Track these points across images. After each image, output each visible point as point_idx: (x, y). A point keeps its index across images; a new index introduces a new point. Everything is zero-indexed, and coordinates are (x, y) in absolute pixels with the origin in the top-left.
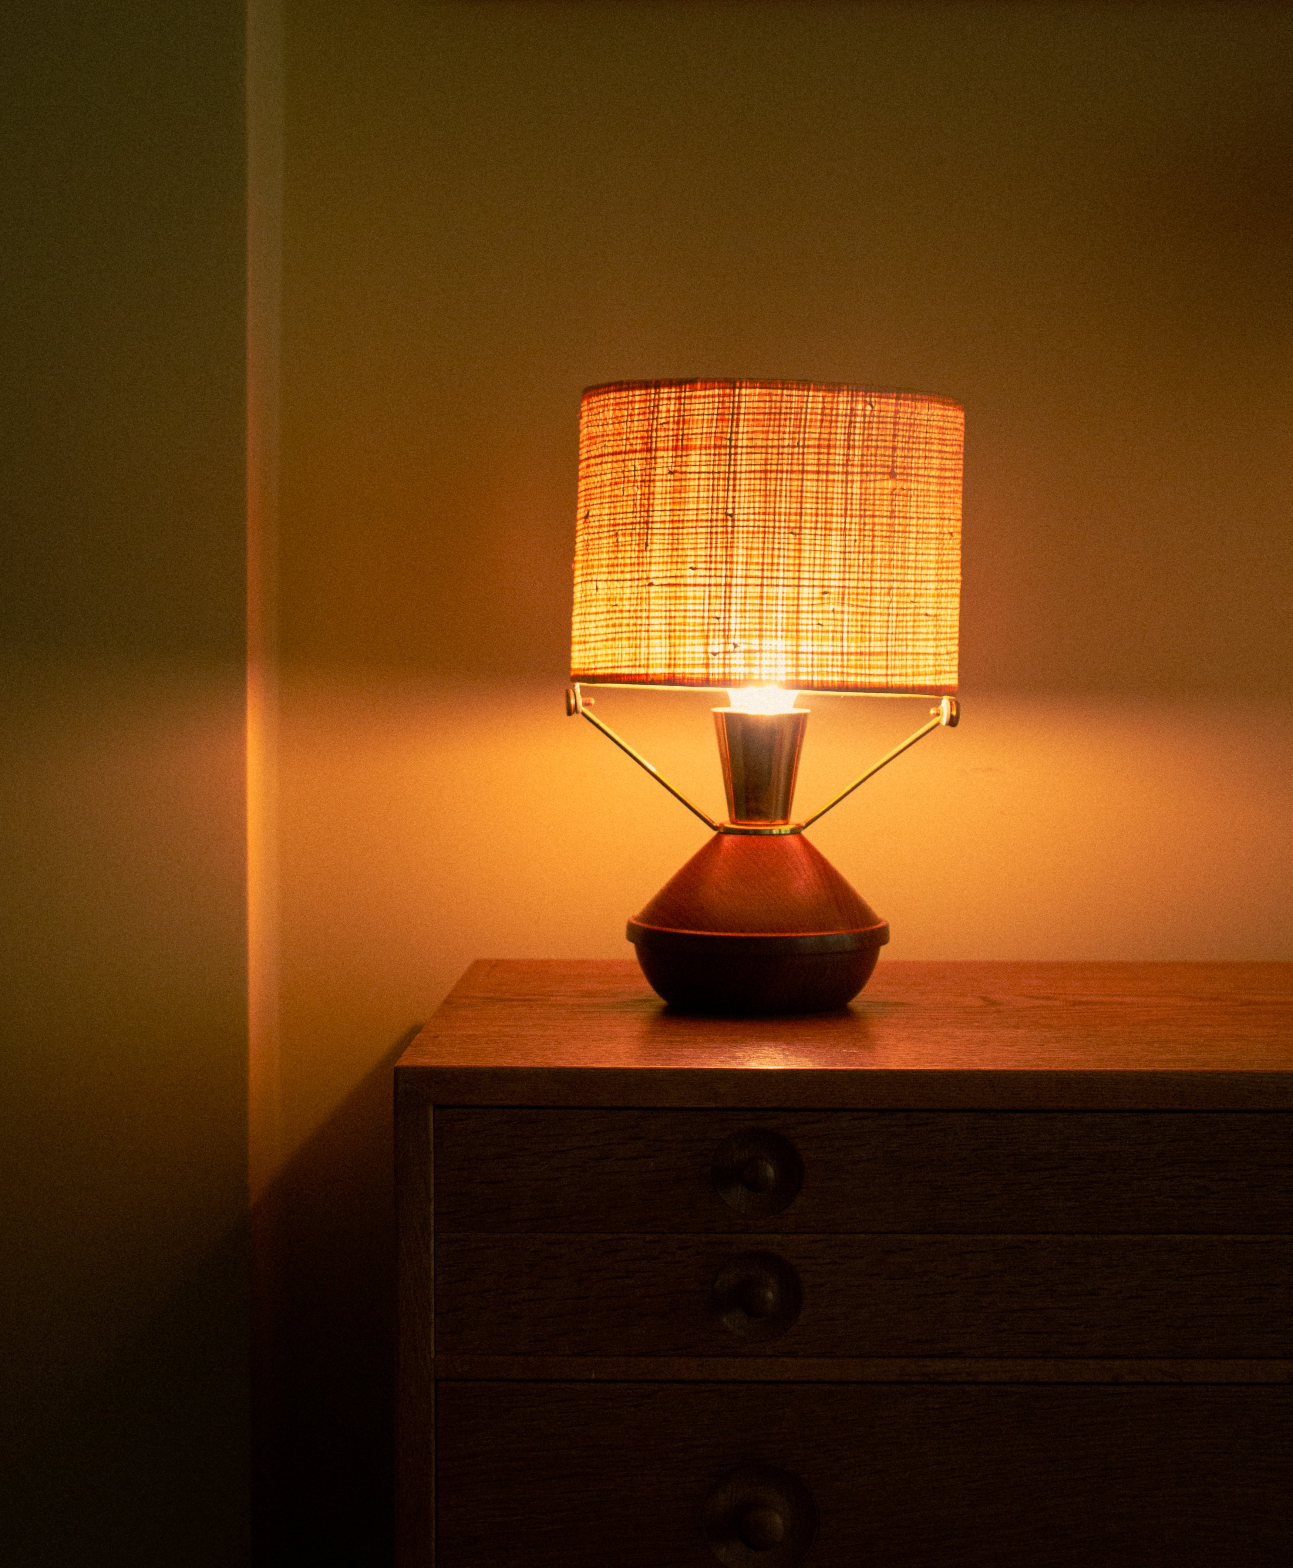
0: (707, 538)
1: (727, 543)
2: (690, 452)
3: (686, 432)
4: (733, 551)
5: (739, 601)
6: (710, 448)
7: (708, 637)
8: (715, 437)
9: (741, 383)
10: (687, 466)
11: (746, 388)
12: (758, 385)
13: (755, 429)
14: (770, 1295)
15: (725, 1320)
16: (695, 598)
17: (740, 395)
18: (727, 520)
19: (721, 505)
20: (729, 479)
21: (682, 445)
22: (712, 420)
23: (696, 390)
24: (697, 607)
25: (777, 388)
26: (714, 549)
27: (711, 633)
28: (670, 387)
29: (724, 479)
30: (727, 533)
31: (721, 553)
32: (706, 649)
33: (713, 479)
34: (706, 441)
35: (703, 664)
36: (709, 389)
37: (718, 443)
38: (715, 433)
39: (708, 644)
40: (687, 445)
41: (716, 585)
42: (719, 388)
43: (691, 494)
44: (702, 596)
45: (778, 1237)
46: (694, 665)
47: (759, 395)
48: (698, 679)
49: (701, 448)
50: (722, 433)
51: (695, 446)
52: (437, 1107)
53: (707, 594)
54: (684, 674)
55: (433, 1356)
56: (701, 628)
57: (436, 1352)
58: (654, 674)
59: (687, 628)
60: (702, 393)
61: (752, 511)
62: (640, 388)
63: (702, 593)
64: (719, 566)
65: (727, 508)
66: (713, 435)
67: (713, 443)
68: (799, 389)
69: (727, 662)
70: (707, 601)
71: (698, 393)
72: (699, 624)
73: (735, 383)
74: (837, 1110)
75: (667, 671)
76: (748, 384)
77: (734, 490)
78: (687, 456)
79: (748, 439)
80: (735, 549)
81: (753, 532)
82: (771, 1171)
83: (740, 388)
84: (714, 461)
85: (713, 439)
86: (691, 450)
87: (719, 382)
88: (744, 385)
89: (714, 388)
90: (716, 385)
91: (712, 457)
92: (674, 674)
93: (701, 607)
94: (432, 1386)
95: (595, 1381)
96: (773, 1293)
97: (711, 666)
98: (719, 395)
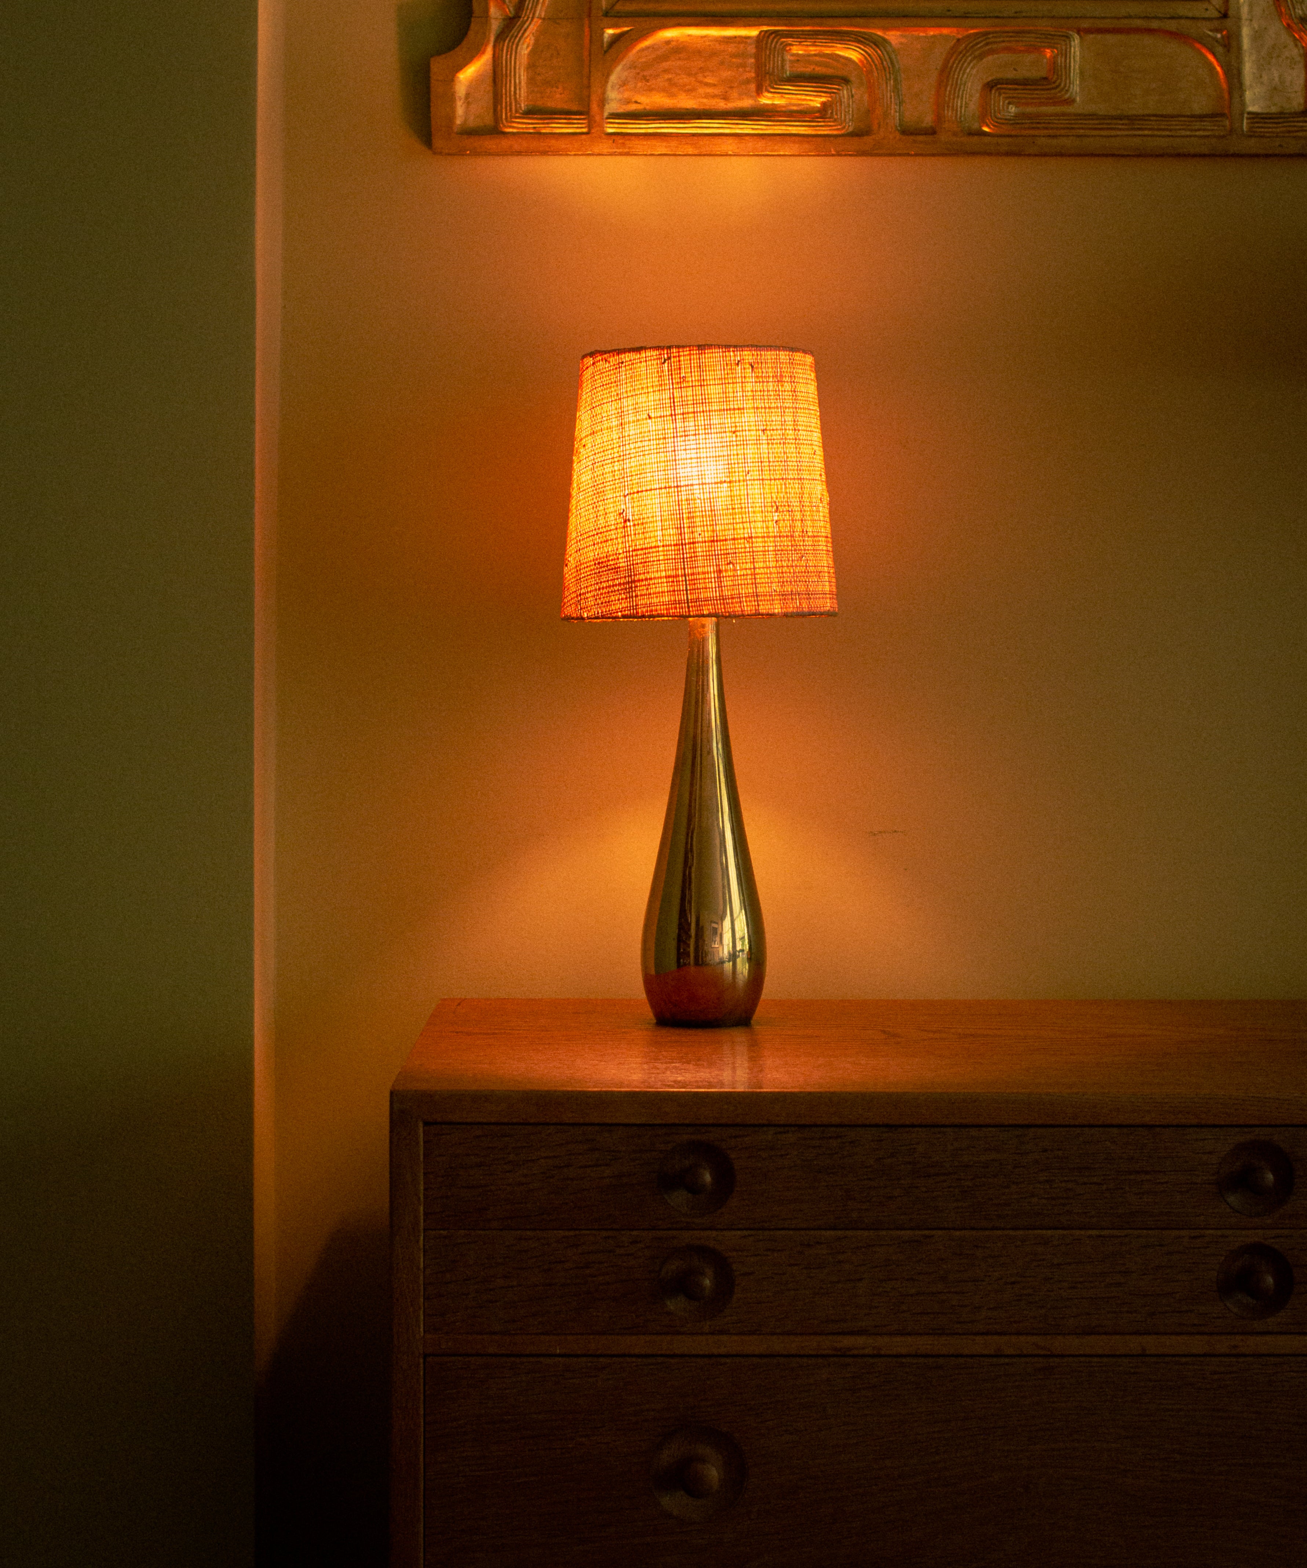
14: (707, 1282)
15: (668, 1303)
45: (714, 1233)
52: (426, 1124)
55: (422, 1335)
57: (425, 1332)
74: (763, 1125)
82: (708, 1178)
94: (421, 1361)
95: (559, 1355)
96: (710, 1281)
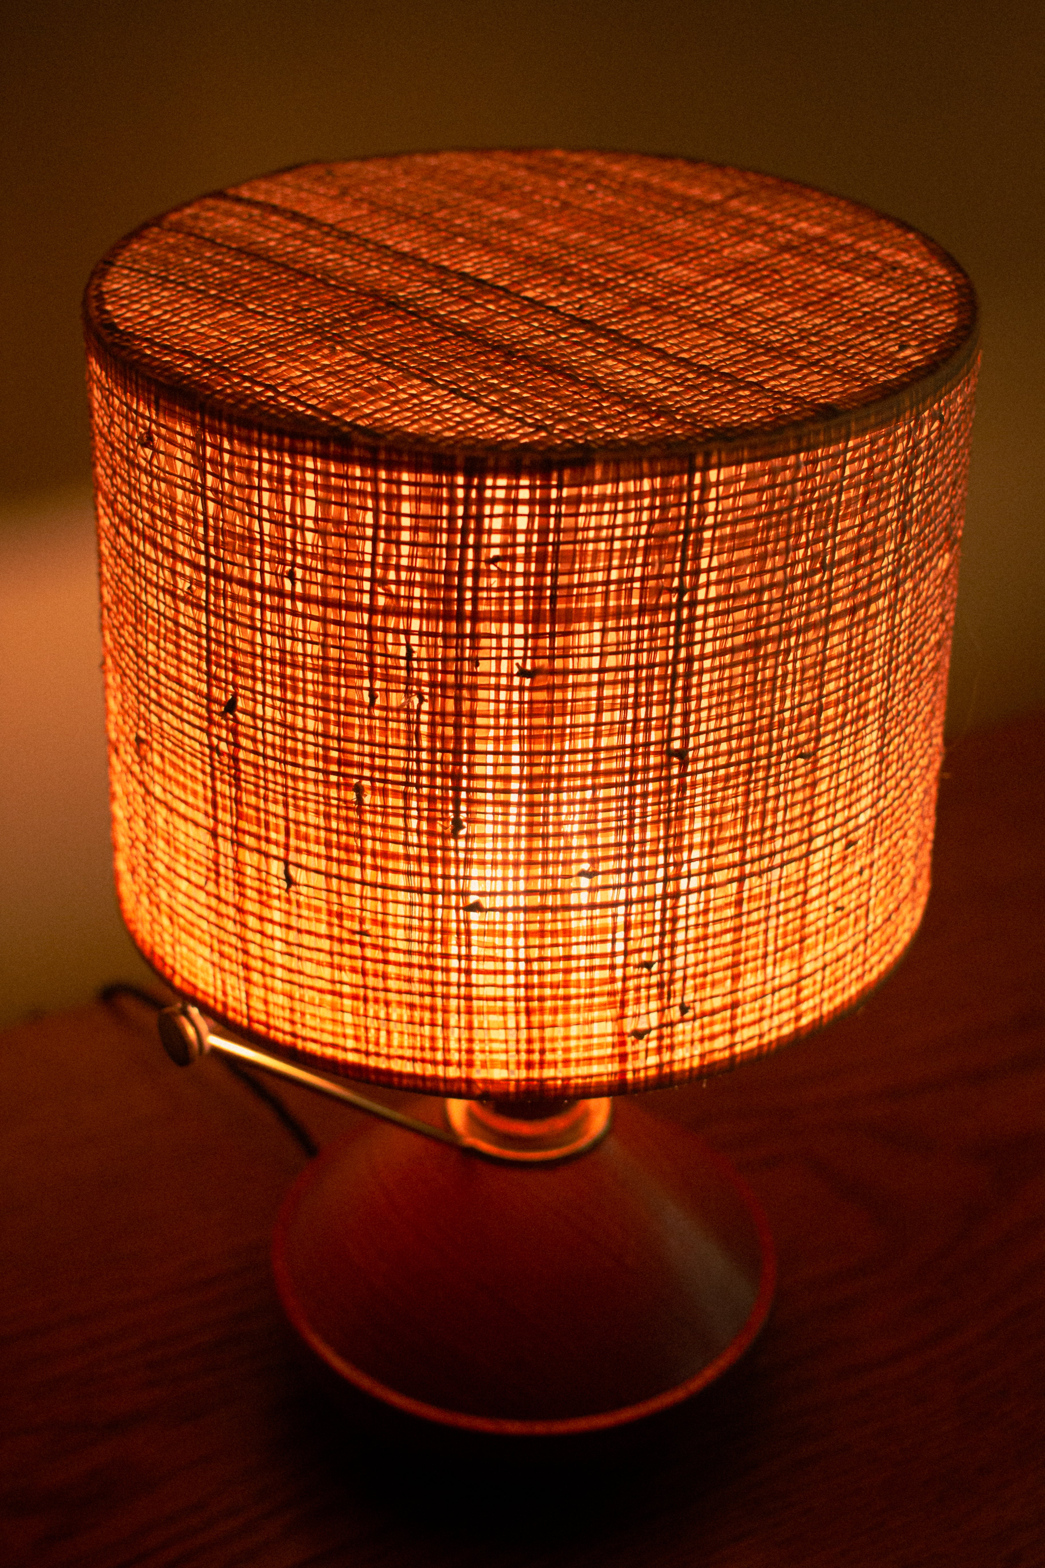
0: (621, 809)
1: (669, 810)
2: (575, 626)
3: (563, 580)
4: (681, 825)
5: (692, 921)
6: (629, 614)
7: (624, 1004)
8: (642, 588)
9: (707, 455)
10: (565, 656)
11: (719, 466)
12: (746, 454)
13: (736, 555)
16: (591, 931)
17: (705, 487)
18: (669, 765)
19: (654, 736)
20: (675, 677)
21: (553, 610)
22: (634, 551)
23: (590, 483)
24: (598, 949)
25: (786, 454)
26: (637, 829)
27: (631, 995)
28: (514, 471)
29: (663, 678)
30: (668, 790)
31: (655, 835)
32: (621, 1027)
33: (637, 681)
34: (618, 598)
35: (612, 1056)
36: (626, 480)
37: (650, 601)
38: (642, 579)
39: (622, 1017)
40: (568, 611)
41: (641, 901)
42: (652, 476)
43: (580, 719)
44: (610, 925)
46: (589, 1060)
47: (751, 477)
48: (600, 1084)
49: (604, 618)
50: (659, 576)
51: (591, 610)
53: (621, 920)
54: (567, 1079)
56: (607, 988)
58: (485, 1081)
59: (573, 991)
60: (609, 489)
61: (724, 734)
62: (416, 468)
63: (609, 921)
64: (648, 861)
65: (670, 739)
66: (637, 585)
67: (635, 602)
68: (828, 443)
69: (666, 1041)
70: (620, 935)
71: (597, 490)
72: (603, 982)
73: (692, 457)
75: (523, 1074)
76: (723, 456)
77: (686, 699)
78: (565, 634)
79: (718, 582)
80: (687, 821)
81: (727, 778)
83: (705, 469)
84: (639, 641)
85: (636, 593)
86: (580, 622)
87: (652, 460)
88: (714, 460)
89: (640, 477)
90: (645, 466)
91: (634, 634)
92: (542, 1081)
93: (608, 948)
97: (630, 1057)
98: (653, 493)
